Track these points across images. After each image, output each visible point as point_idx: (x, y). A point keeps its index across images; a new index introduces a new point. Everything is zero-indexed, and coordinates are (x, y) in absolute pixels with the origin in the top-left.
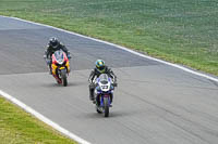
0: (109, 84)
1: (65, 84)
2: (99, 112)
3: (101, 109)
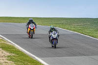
0: (56, 35)
1: (32, 38)
2: (53, 46)
3: (53, 45)
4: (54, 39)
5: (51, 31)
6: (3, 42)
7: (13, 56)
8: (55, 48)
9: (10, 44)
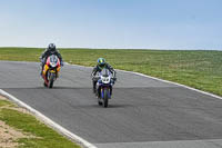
0: (109, 77)
2: (100, 104)
3: (102, 101)
4: (103, 86)
5: (98, 70)
6: (7, 107)
7: (32, 139)
8: (106, 106)
9: (25, 111)
